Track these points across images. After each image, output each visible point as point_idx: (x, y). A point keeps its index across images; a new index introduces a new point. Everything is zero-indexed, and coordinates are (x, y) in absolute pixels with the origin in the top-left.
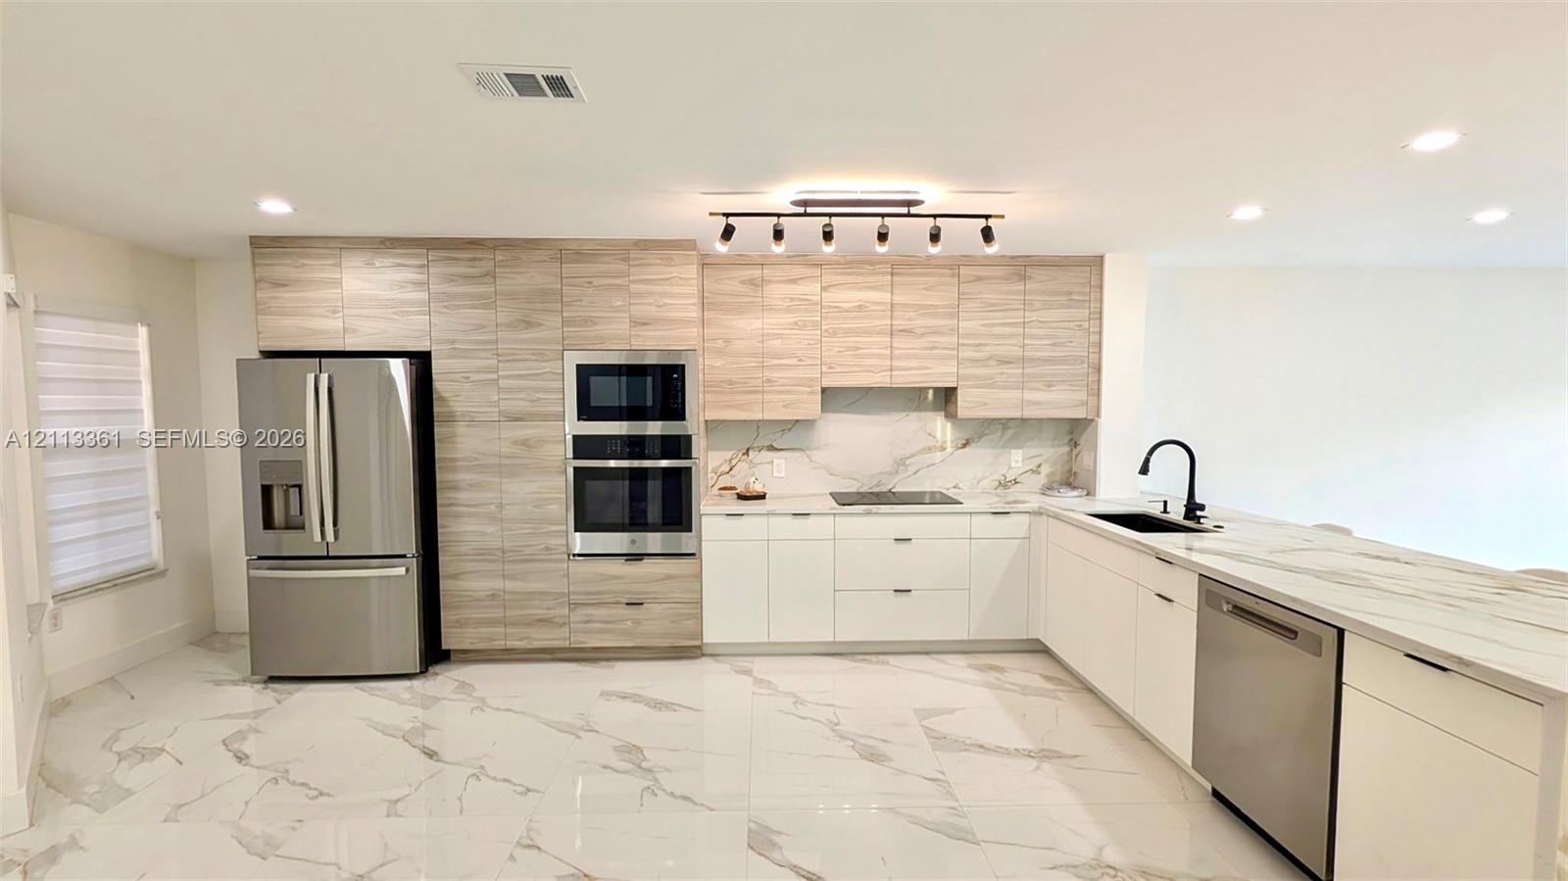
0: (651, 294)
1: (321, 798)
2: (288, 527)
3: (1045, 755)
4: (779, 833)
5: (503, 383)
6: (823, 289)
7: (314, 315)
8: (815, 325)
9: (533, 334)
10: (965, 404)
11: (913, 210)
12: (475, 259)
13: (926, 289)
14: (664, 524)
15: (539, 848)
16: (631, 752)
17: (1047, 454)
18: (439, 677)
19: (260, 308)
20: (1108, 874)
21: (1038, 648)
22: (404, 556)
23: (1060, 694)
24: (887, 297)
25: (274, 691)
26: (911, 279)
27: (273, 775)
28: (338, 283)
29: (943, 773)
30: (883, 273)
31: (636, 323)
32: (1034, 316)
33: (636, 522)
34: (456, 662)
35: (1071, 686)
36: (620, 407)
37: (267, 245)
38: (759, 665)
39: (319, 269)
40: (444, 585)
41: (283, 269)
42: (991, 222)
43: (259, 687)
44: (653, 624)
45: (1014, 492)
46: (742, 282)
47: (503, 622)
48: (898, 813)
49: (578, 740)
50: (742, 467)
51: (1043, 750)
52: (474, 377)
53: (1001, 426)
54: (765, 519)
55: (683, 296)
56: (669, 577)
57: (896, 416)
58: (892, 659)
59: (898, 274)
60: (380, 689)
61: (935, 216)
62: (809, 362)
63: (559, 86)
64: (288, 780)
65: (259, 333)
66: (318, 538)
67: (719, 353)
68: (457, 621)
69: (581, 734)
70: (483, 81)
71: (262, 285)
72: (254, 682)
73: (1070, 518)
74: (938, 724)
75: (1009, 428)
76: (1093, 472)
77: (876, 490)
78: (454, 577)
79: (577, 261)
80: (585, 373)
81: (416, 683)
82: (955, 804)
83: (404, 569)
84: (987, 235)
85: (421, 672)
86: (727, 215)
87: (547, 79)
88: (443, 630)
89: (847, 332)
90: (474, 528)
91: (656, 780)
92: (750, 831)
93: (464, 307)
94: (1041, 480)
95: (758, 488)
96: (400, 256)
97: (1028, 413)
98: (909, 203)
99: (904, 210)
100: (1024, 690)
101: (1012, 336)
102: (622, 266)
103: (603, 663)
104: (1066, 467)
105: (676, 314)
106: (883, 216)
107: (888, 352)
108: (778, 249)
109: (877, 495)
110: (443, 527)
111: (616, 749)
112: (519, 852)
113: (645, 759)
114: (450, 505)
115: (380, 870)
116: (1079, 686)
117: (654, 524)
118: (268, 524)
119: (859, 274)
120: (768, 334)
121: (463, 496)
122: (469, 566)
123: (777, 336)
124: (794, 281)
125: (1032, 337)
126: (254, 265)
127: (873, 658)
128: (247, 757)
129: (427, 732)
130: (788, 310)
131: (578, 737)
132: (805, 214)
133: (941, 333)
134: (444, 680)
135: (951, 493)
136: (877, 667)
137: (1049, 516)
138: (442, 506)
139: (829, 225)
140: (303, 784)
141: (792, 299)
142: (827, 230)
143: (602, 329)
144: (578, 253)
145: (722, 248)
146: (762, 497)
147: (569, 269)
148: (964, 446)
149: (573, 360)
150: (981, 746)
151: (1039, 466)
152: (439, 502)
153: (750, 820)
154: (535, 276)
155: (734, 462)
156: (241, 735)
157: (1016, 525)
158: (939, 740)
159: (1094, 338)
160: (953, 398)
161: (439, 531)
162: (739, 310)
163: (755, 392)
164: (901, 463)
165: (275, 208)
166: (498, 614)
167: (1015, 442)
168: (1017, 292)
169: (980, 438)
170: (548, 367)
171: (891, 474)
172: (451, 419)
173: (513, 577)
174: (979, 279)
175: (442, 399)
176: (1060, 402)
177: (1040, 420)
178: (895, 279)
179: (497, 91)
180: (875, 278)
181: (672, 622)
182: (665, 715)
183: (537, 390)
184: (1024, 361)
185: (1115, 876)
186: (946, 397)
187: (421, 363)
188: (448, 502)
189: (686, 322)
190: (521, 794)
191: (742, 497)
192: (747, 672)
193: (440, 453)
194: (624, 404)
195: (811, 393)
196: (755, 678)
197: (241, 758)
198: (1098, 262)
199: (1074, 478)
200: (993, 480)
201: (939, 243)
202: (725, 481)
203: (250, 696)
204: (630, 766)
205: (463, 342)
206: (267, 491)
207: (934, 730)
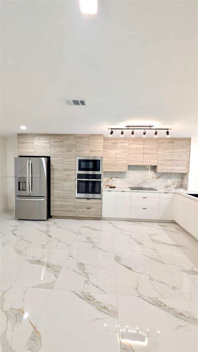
0: (93, 145)
1: (30, 244)
2: (23, 190)
3: (178, 246)
4: (121, 258)
5: (64, 163)
6: (129, 144)
7: (29, 149)
8: (127, 152)
9: (70, 153)
10: (159, 169)
11: (151, 128)
12: (59, 138)
13: (151, 145)
14: (92, 192)
15: (72, 257)
16: (89, 238)
17: (176, 181)
18: (50, 221)
19: (19, 148)
20: (195, 273)
21: (174, 222)
22: (44, 197)
23: (180, 233)
24: (142, 146)
25: (19, 222)
26: (148, 142)
27: (21, 238)
28: (33, 143)
29: (155, 248)
30: (142, 141)
31: (91, 151)
32: (175, 151)
33: (87, 192)
34: (53, 218)
35: (182, 231)
36: (84, 168)
37: (21, 135)
38: (114, 222)
39: (30, 140)
40: (51, 202)
41: (23, 140)
42: (168, 130)
43: (17, 221)
44: (92, 212)
45: (169, 188)
46: (112, 143)
47: (63, 211)
48: (146, 256)
49: (78, 236)
50: (110, 181)
51: (177, 245)
52: (58, 162)
53: (166, 174)
54: (116, 192)
55: (101, 146)
56: (96, 203)
57: (143, 171)
58: (141, 223)
59: (145, 141)
60: (40, 223)
61: (156, 129)
62: (125, 160)
63: (83, 103)
64: (23, 239)
65: (18, 152)
66: (28, 193)
67: (107, 157)
68: (54, 210)
69: (79, 234)
70: (68, 102)
71: (20, 143)
72: (16, 220)
73: (183, 194)
74: (154, 237)
75: (168, 175)
76: (187, 185)
77: (139, 187)
78: (53, 201)
79: (79, 139)
80: (80, 161)
81: (46, 222)
82: (158, 255)
83: (44, 199)
84: (168, 133)
85: (47, 220)
86: (112, 129)
87: (80, 101)
88: (51, 212)
89: (134, 154)
90: (57, 192)
91: (95, 245)
92: (115, 257)
93: (57, 148)
94: (175, 186)
95: (114, 186)
96: (45, 137)
97: (173, 172)
98: (150, 126)
99: (149, 128)
100: (172, 231)
101: (170, 155)
102: (88, 140)
103: (82, 220)
104: (181, 183)
105: (98, 149)
106: (145, 129)
107: (142, 158)
108: (122, 136)
109: (139, 188)
110: (52, 191)
111: (86, 238)
112: (69, 258)
113: (92, 240)
114: (53, 187)
115: (42, 259)
116: (184, 231)
117: (90, 192)
118: (19, 189)
119: (137, 142)
120: (117, 154)
121: (56, 185)
122: (56, 199)
123: (119, 154)
124: (123, 143)
125: (174, 155)
126: (18, 139)
127: (138, 222)
128: (16, 234)
129: (49, 232)
130: (121, 149)
131: (78, 235)
132: (128, 129)
133: (154, 154)
134: (51, 221)
135: (155, 188)
136: (139, 224)
137: (178, 194)
138: (52, 187)
139: (133, 131)
140: (27, 241)
141: (122, 147)
142: (133, 132)
143: (84, 152)
144: (79, 137)
145: (110, 136)
146: (115, 187)
147: (78, 140)
148: (158, 178)
149: (78, 158)
150: (163, 243)
151: (174, 183)
152: (51, 186)
153: (115, 255)
154: (71, 142)
155: (109, 180)
156: (14, 230)
157: (170, 196)
158: (154, 241)
159: (188, 156)
160: (156, 168)
161: (51, 192)
162: (111, 149)
163: (114, 166)
164: (144, 181)
165: (23, 128)
166: (62, 209)
167: (169, 178)
168: (171, 146)
169: (161, 176)
170: (73, 160)
171: (142, 183)
172: (54, 170)
173: (65, 202)
174: (163, 143)
175: (52, 166)
176: (181, 169)
177: (175, 173)
178: (144, 142)
179: (70, 104)
180: (140, 142)
181: (96, 212)
182: (95, 232)
183: (70, 164)
184: (172, 160)
185: (197, 274)
186: (154, 168)
187: (48, 158)
188: (52, 186)
189: (100, 151)
190: (68, 245)
191: (110, 187)
192: (111, 224)
193: (51, 177)
194: (85, 167)
195: (126, 166)
196: (113, 225)
197: (15, 235)
198: (190, 139)
199: (182, 186)
200: (164, 186)
201: (157, 135)
202: (107, 184)
203: (15, 222)
204: (89, 242)
205: (57, 154)
206: (19, 183)
207: (152, 239)
